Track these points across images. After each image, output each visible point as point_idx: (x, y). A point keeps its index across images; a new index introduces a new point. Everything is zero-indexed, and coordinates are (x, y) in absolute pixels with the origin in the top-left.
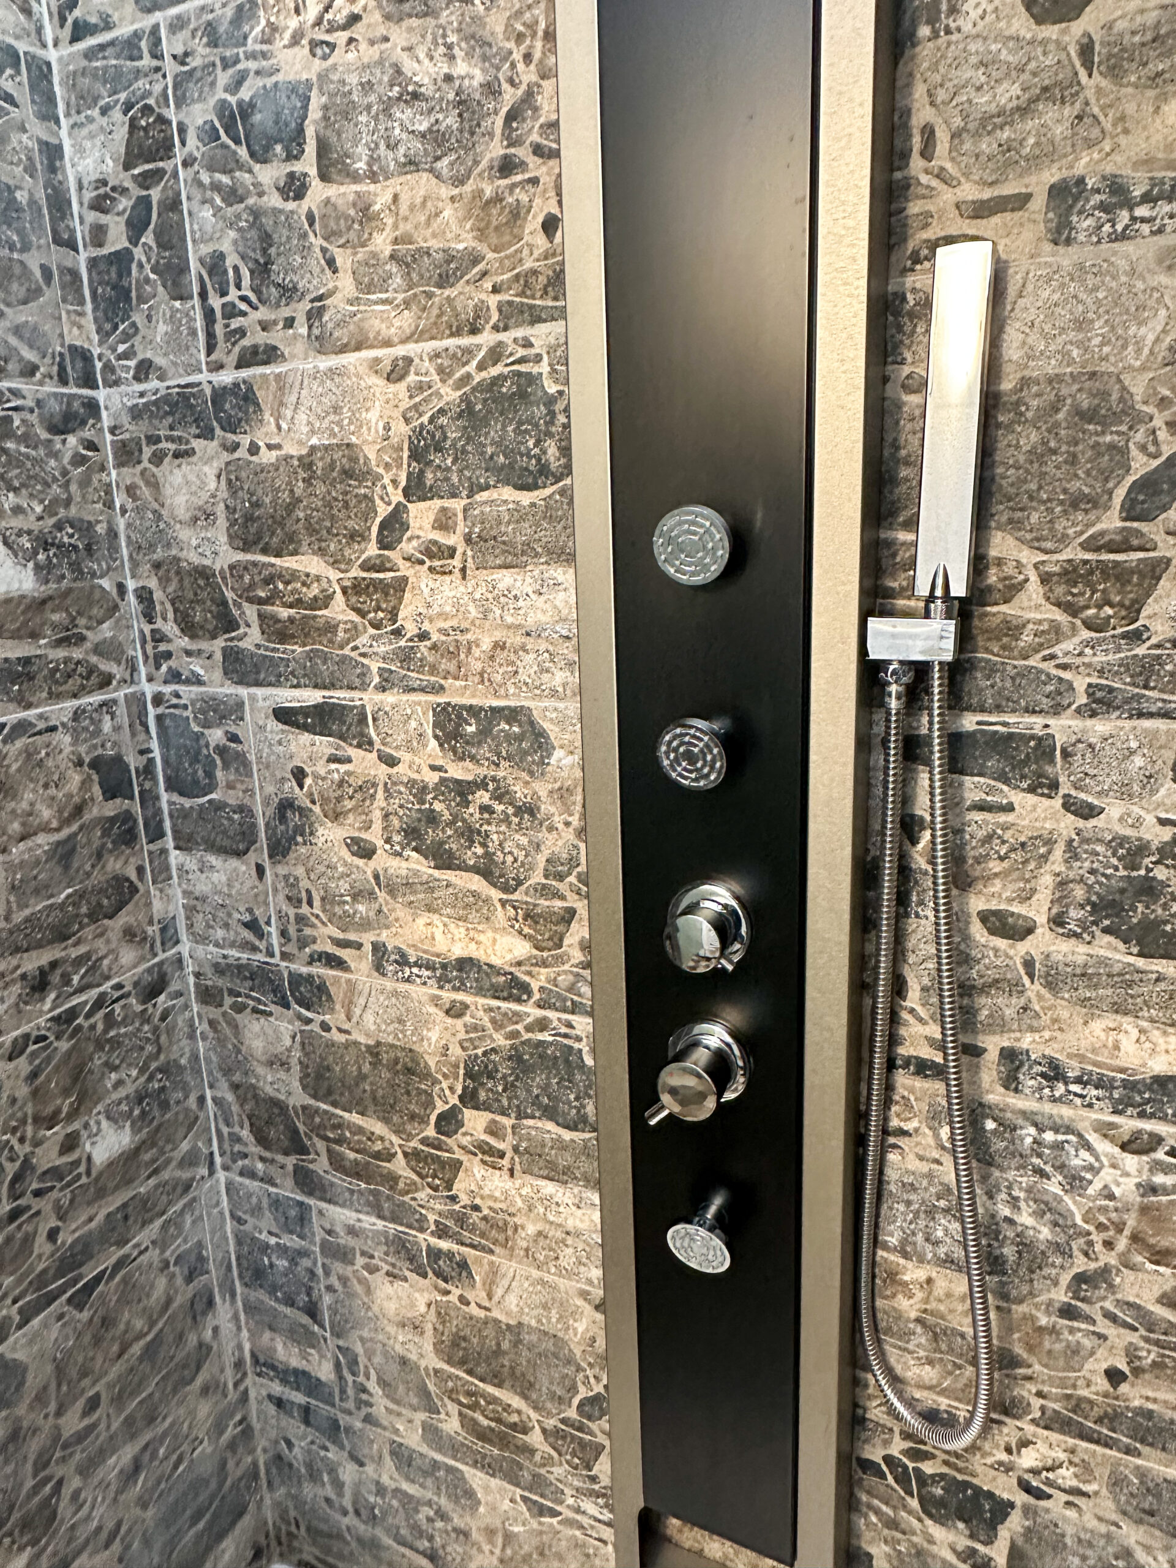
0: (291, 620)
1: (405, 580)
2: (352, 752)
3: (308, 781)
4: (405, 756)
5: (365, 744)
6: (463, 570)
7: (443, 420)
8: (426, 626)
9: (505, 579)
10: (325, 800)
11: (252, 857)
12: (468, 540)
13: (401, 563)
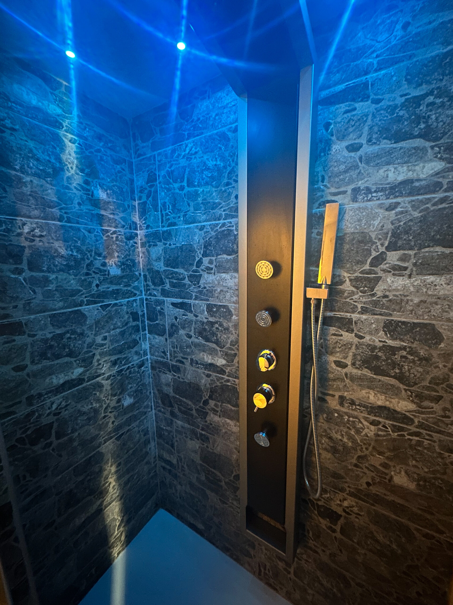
0: (176, 283)
1: (201, 275)
2: (189, 314)
3: (178, 320)
4: (200, 315)
5: (191, 312)
6: (214, 273)
7: (211, 239)
8: (206, 285)
9: (224, 275)
10: (181, 324)
11: (165, 336)
12: (216, 266)
13: (201, 271)
